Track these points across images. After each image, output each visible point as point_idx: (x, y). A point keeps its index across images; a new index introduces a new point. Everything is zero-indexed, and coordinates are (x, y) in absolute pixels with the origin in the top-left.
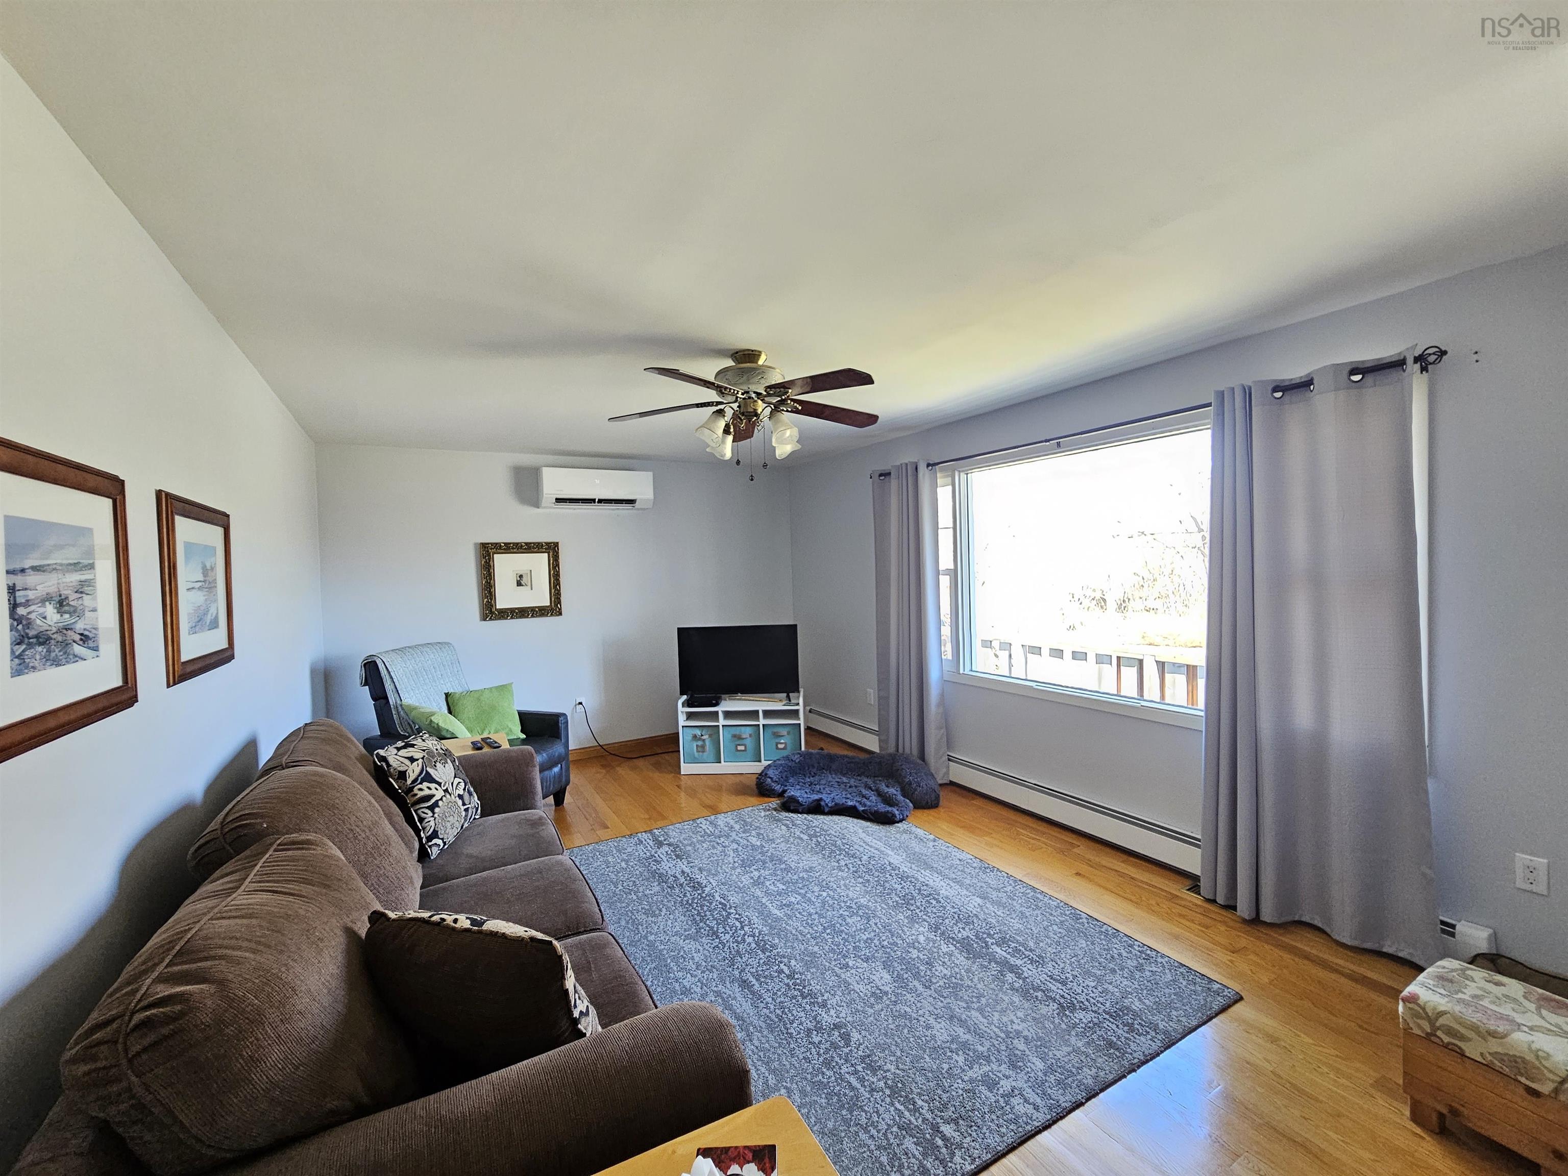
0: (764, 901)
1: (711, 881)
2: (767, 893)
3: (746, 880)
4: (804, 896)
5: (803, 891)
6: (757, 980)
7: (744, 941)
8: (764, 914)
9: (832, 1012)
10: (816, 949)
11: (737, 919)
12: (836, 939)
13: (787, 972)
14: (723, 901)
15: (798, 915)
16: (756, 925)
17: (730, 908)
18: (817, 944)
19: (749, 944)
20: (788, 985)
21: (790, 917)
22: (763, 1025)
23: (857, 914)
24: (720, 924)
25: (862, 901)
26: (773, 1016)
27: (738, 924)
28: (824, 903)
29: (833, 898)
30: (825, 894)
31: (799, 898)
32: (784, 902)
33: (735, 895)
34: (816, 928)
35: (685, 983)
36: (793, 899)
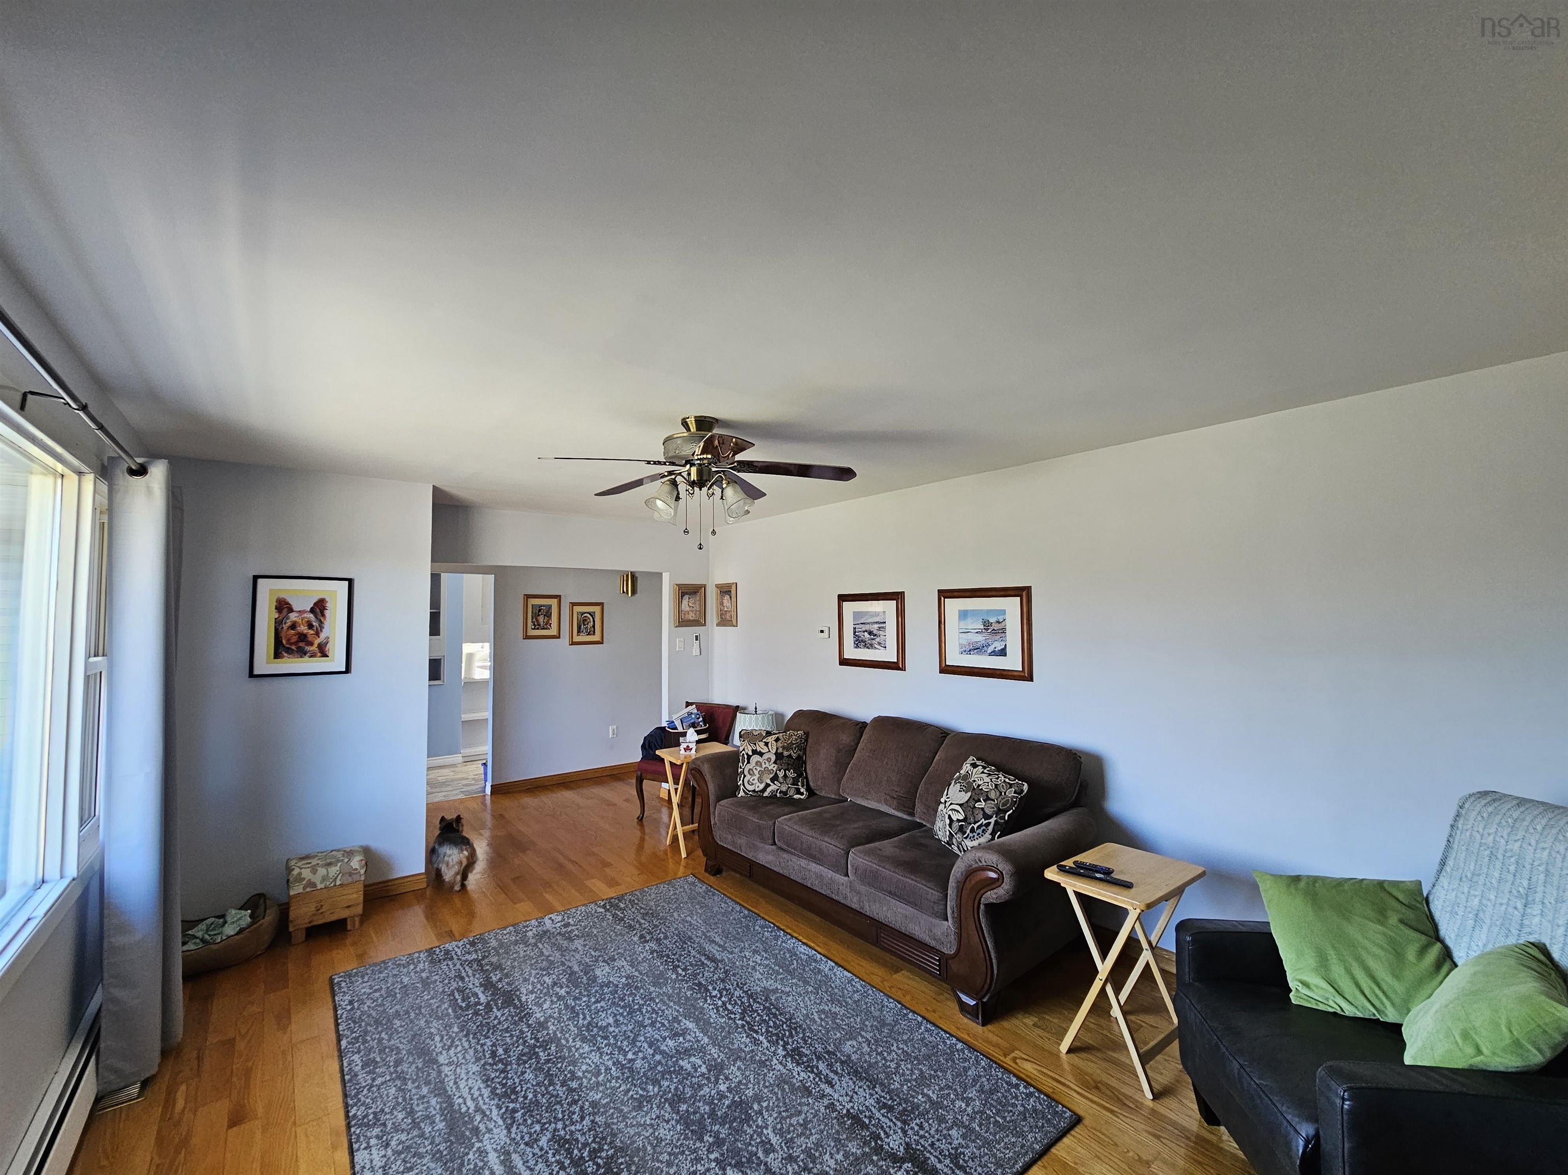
0: (706, 1040)
1: (780, 1067)
2: (702, 1050)
3: (734, 1072)
4: (657, 1050)
5: (658, 1057)
6: (703, 963)
7: (720, 992)
8: (704, 1025)
9: (647, 948)
10: (652, 989)
11: (732, 1013)
12: (631, 999)
13: (679, 969)
14: (755, 1035)
15: (666, 1023)
16: (711, 1007)
17: (743, 1026)
18: (651, 993)
19: (714, 989)
20: (679, 961)
21: (676, 1019)
22: (695, 939)
23: (601, 1028)
24: (748, 1006)
25: (587, 1049)
26: (689, 943)
27: (730, 1007)
28: (633, 1042)
29: (620, 1049)
30: (630, 1056)
31: (663, 1048)
32: (681, 1039)
33: (743, 1046)
34: (649, 1009)
35: (759, 958)
36: (671, 1043)
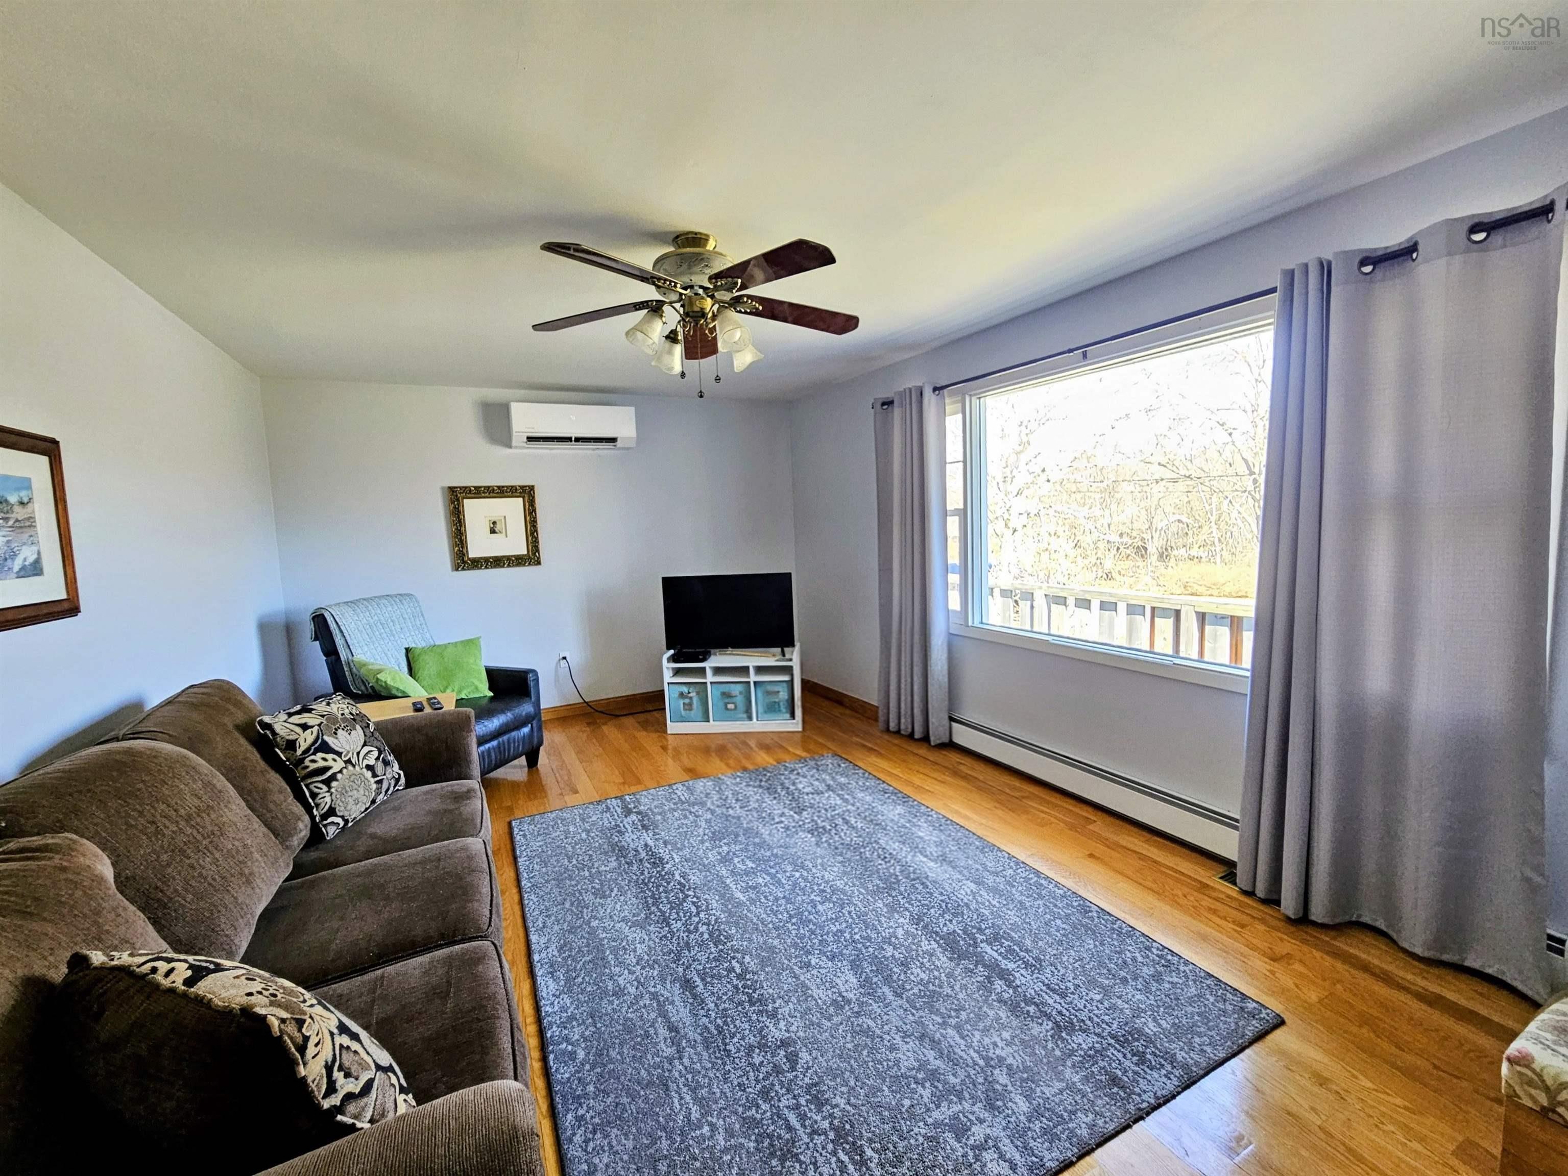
0: (728, 881)
1: (675, 856)
2: (733, 873)
3: (713, 856)
4: (773, 877)
5: (773, 871)
6: (703, 980)
7: (696, 929)
8: (726, 897)
9: (782, 1024)
10: (776, 942)
11: (693, 903)
12: (802, 931)
13: (738, 971)
14: (683, 881)
15: (763, 900)
16: (714, 911)
17: (689, 889)
18: (778, 936)
19: (702, 934)
20: (736, 987)
21: (753, 902)
23: (829, 900)
24: (674, 908)
25: (838, 883)
26: (712, 1028)
27: (694, 909)
28: (795, 885)
29: (806, 880)
30: (797, 875)
31: (768, 878)
32: (750, 884)
33: (698, 873)
34: (780, 917)
36: (760, 880)
